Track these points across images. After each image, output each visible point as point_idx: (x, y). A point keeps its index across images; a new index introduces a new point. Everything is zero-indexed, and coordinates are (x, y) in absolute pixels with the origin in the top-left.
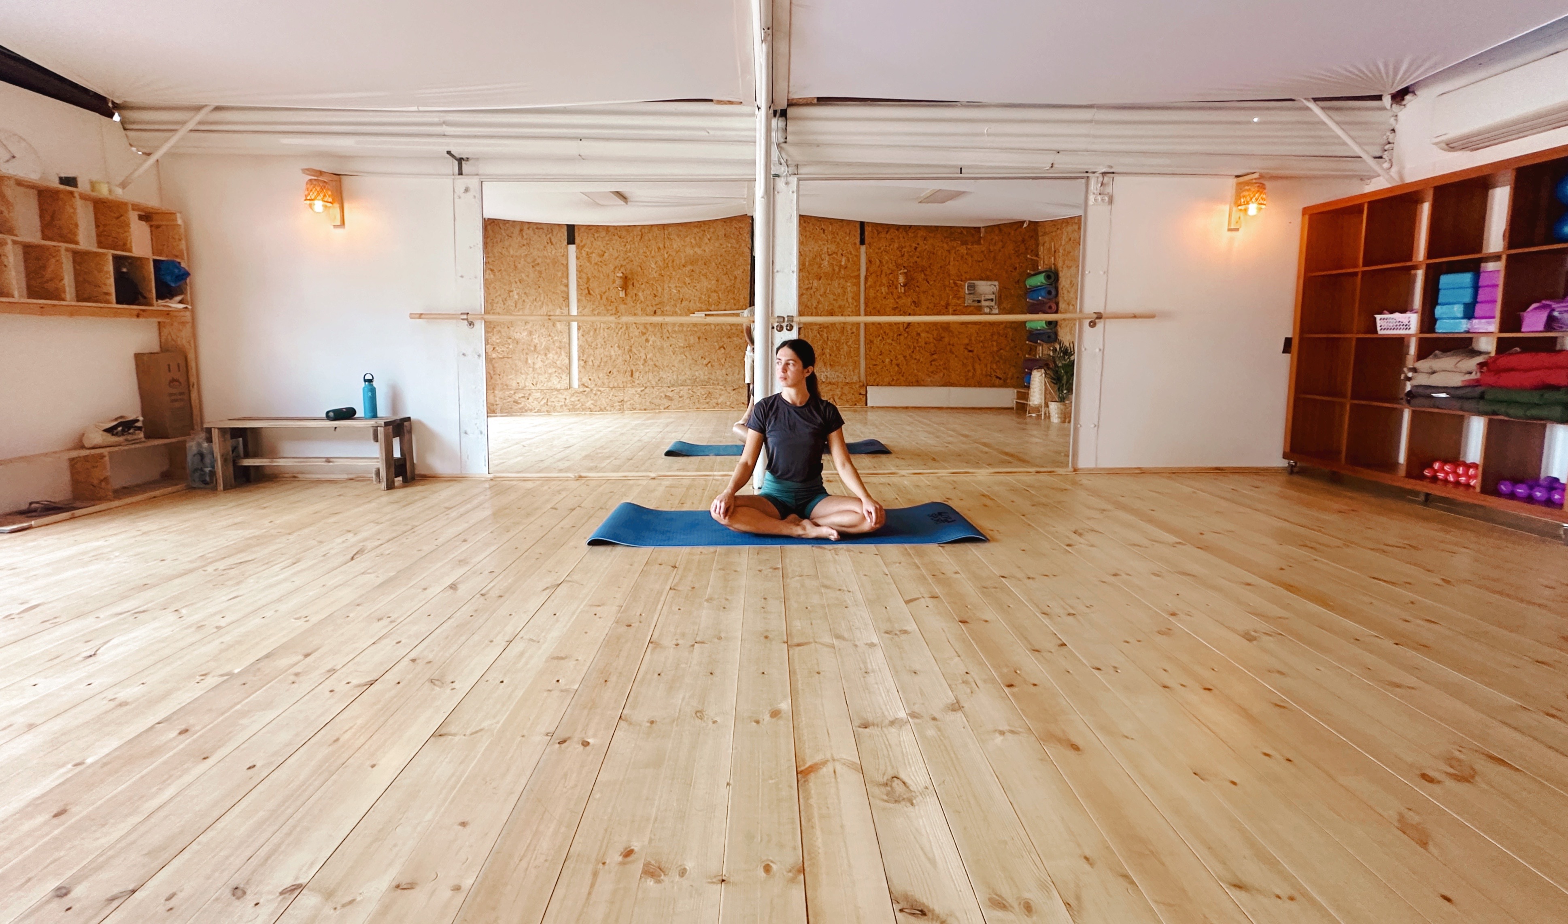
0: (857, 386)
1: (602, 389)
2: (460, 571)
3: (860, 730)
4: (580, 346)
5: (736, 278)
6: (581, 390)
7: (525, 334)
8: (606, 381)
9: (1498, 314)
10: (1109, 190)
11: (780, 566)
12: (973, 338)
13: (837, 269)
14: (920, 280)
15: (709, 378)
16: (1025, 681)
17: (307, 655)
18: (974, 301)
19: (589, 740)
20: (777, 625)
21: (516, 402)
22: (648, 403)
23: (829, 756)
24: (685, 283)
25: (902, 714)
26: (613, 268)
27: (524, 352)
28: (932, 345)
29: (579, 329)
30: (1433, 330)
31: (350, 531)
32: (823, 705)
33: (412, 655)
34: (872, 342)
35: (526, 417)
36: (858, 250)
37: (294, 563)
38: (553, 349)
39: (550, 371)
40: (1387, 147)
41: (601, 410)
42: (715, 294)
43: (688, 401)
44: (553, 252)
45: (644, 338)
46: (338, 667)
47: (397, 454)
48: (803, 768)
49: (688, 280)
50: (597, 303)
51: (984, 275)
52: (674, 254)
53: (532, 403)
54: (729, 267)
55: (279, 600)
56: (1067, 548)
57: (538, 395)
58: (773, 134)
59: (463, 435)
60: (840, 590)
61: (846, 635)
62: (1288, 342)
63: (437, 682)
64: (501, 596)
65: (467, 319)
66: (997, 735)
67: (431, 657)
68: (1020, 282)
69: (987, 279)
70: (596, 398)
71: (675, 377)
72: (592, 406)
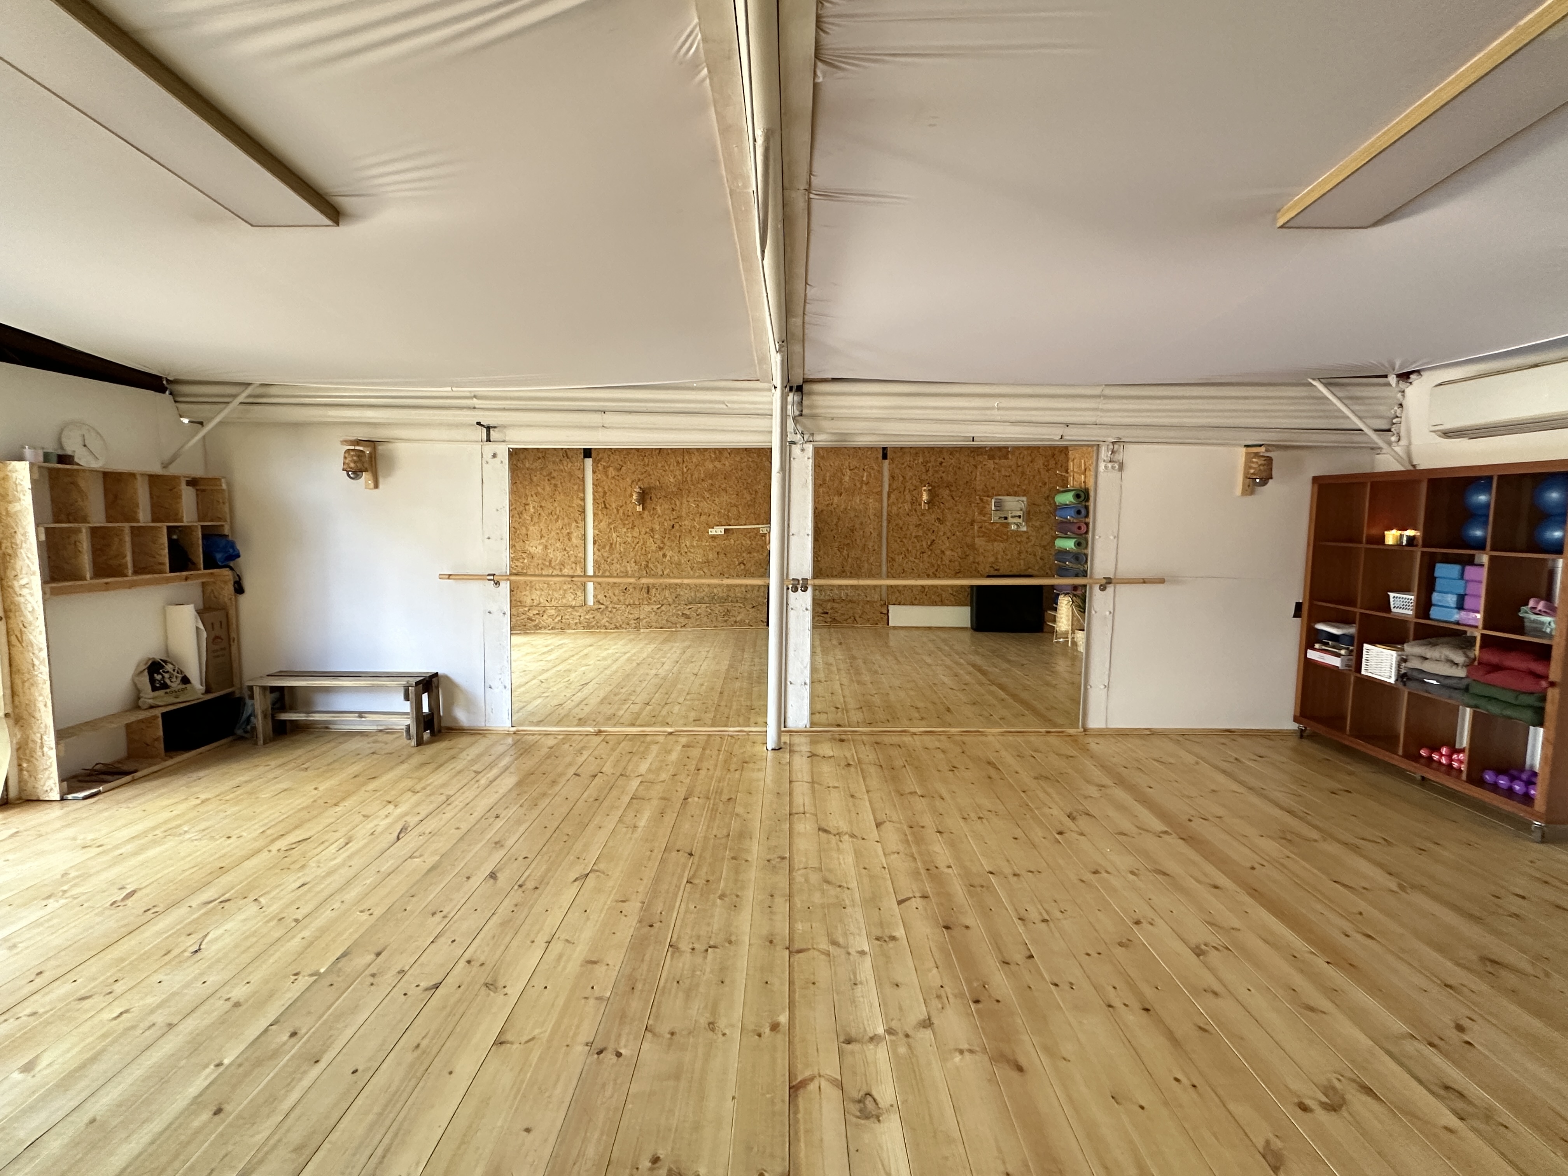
0: (878, 604)
1: (618, 606)
2: (498, 855)
3: (844, 1045)
4: (596, 562)
5: (756, 492)
6: (596, 607)
7: (540, 548)
8: (622, 598)
9: (1482, 608)
10: (1118, 457)
11: (787, 855)
12: (999, 557)
13: (858, 485)
14: (945, 496)
15: (728, 596)
16: (990, 996)
17: (378, 954)
18: (1000, 518)
19: (621, 1051)
20: (782, 928)
21: (530, 619)
22: (664, 622)
23: (816, 1073)
24: (704, 498)
25: (880, 1030)
26: (630, 482)
27: (540, 567)
28: (957, 563)
29: (594, 544)
30: (1427, 616)
31: (390, 802)
32: (815, 1019)
33: (467, 956)
34: (894, 560)
35: (540, 636)
36: (881, 467)
37: (347, 844)
38: (568, 564)
39: (565, 587)
40: (1394, 421)
41: (617, 628)
42: (735, 508)
43: (705, 619)
44: (569, 466)
45: (661, 553)
46: (407, 968)
47: (426, 709)
48: (794, 1083)
49: (707, 495)
50: (613, 517)
51: (1011, 490)
52: (693, 468)
53: (546, 620)
54: (749, 481)
55: (341, 889)
56: (1057, 836)
57: (553, 612)
58: (789, 407)
59: (488, 689)
60: (840, 886)
61: (841, 940)
62: (1299, 606)
63: (491, 987)
64: (536, 888)
65: (493, 580)
66: (957, 1054)
67: (482, 959)
68: (1049, 498)
69: (1016, 494)
70: (611, 615)
71: (693, 594)
72: (607, 624)
